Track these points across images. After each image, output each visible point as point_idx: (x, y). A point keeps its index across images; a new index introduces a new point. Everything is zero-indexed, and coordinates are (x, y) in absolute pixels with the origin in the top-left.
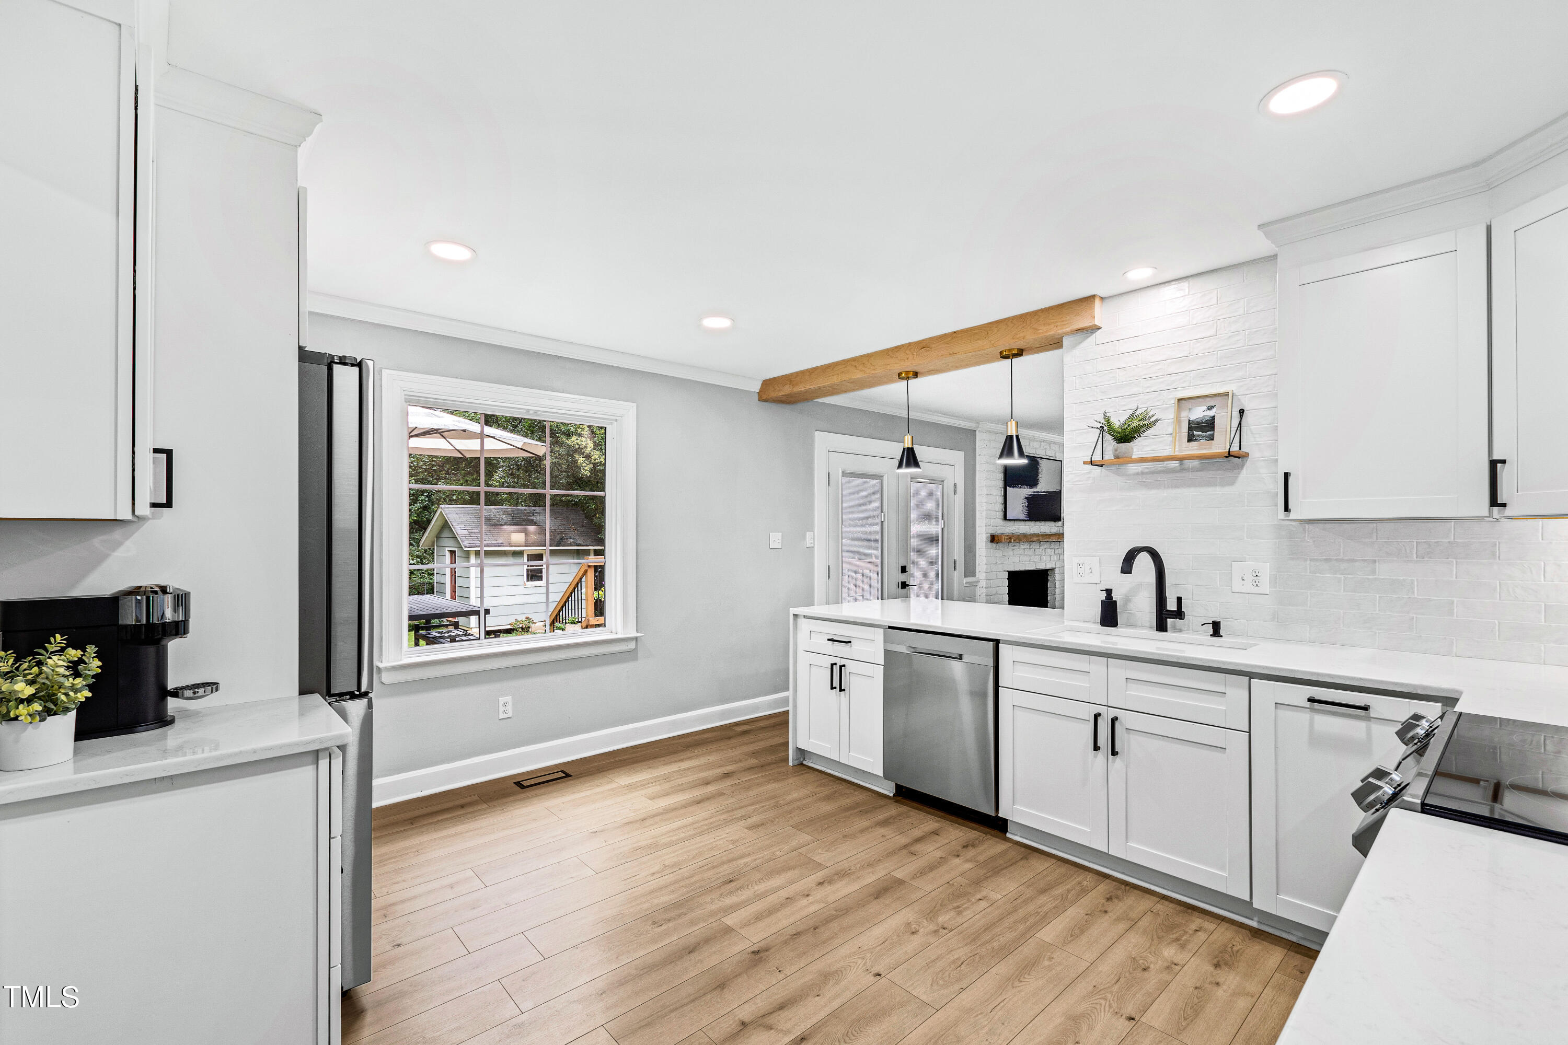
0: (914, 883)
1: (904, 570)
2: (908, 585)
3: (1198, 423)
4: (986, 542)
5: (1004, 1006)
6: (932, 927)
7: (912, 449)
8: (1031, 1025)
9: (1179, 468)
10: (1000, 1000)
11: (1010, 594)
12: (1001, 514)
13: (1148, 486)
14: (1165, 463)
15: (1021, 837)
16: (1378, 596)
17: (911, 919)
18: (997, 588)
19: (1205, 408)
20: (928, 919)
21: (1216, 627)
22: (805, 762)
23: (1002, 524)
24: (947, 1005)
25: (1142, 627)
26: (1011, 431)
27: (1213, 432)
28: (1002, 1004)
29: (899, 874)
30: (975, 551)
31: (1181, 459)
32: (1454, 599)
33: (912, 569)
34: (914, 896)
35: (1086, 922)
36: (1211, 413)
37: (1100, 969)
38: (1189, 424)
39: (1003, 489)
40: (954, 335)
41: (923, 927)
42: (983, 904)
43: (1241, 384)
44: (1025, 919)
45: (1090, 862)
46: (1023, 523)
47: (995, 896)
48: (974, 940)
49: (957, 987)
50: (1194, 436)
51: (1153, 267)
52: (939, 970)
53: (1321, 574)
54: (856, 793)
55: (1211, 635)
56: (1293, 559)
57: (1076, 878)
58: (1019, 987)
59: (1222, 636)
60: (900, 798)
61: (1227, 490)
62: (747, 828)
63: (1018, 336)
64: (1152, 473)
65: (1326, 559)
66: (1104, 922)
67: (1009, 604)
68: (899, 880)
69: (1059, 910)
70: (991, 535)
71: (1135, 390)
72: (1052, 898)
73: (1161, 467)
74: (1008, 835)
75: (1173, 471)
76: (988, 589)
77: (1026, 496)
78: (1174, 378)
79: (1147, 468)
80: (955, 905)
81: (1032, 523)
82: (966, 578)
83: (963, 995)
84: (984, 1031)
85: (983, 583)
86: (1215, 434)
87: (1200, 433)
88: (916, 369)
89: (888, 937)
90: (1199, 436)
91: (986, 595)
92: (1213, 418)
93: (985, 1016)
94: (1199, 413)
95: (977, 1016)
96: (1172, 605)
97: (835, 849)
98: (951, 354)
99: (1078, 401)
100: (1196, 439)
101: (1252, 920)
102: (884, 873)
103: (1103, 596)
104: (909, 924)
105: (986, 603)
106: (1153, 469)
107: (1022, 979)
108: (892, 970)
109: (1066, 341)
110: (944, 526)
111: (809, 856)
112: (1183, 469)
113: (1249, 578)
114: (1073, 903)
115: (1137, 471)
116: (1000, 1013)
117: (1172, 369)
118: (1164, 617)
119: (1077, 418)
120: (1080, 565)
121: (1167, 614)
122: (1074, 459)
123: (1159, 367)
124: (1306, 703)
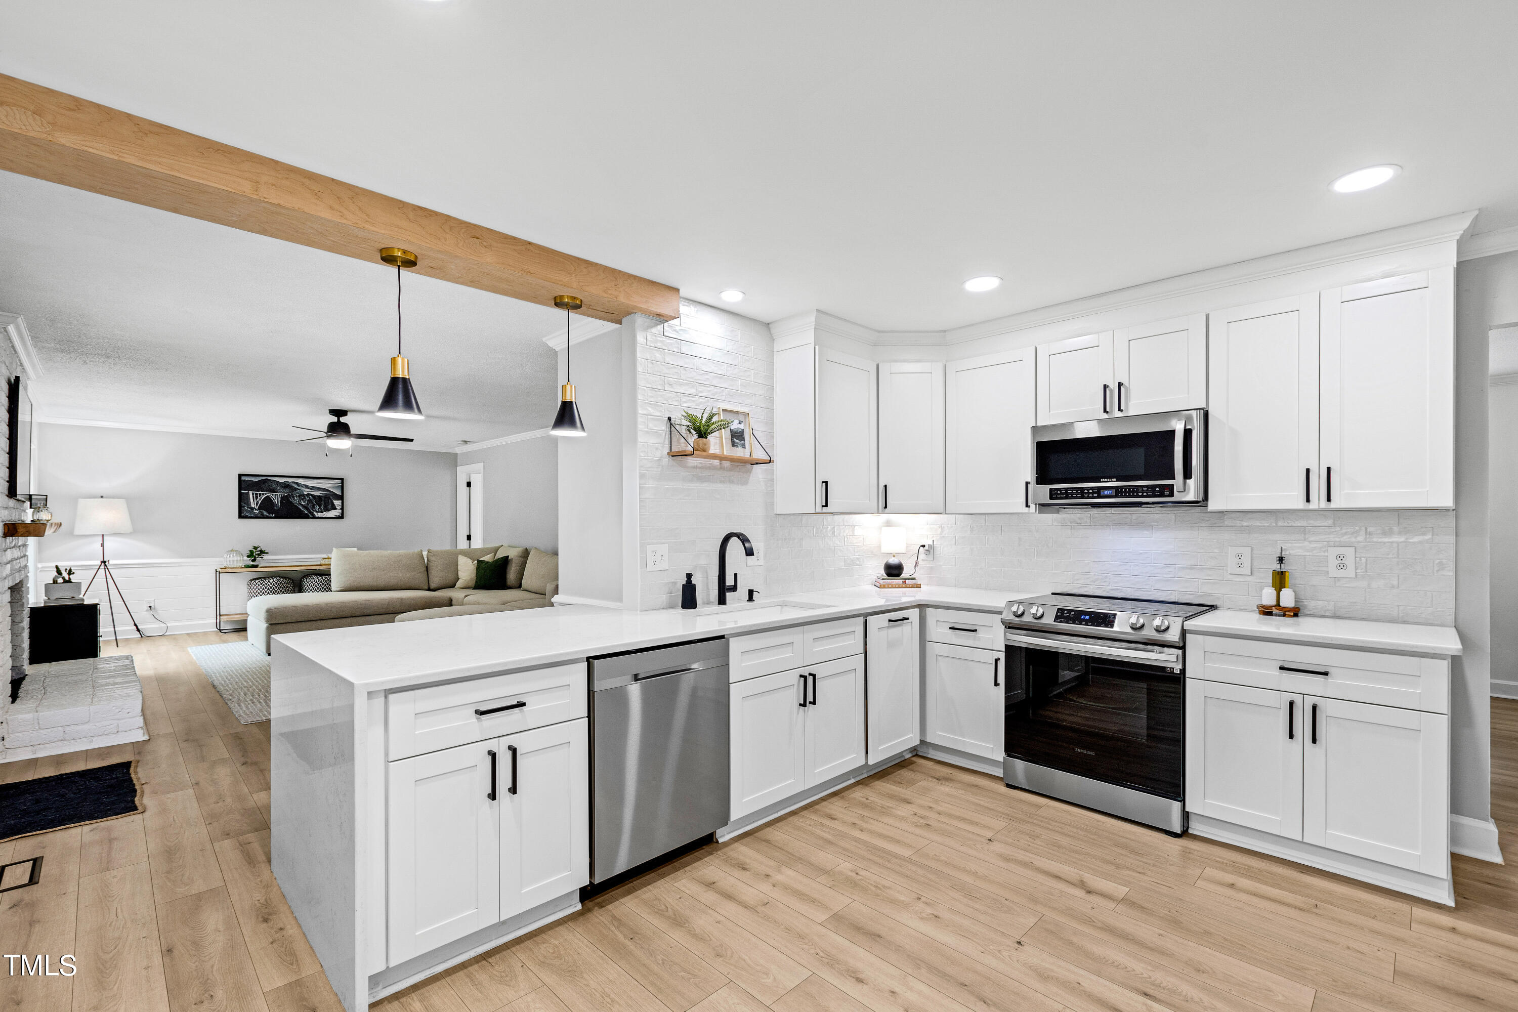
3: (736, 432)
9: (719, 466)
13: (701, 479)
16: (802, 560)
19: (737, 421)
21: (751, 594)
25: (709, 603)
26: (569, 398)
27: (742, 442)
32: (824, 558)
36: (742, 426)
38: (731, 432)
43: (752, 409)
50: (735, 442)
53: (783, 548)
55: (747, 601)
56: (771, 539)
59: (754, 601)
61: (744, 488)
65: (784, 537)
71: (692, 391)
73: (709, 463)
74: (720, 841)
75: (713, 468)
78: (716, 390)
86: (744, 444)
87: (737, 440)
90: (737, 443)
92: (742, 431)
94: (735, 424)
96: (730, 582)
99: (649, 386)
100: (735, 445)
103: (684, 581)
106: (704, 464)
109: (640, 319)
112: (721, 468)
115: (693, 464)
117: (715, 382)
118: (724, 591)
119: (648, 403)
120: (654, 552)
121: (727, 589)
122: (646, 444)
123: (707, 377)
124: (886, 624)
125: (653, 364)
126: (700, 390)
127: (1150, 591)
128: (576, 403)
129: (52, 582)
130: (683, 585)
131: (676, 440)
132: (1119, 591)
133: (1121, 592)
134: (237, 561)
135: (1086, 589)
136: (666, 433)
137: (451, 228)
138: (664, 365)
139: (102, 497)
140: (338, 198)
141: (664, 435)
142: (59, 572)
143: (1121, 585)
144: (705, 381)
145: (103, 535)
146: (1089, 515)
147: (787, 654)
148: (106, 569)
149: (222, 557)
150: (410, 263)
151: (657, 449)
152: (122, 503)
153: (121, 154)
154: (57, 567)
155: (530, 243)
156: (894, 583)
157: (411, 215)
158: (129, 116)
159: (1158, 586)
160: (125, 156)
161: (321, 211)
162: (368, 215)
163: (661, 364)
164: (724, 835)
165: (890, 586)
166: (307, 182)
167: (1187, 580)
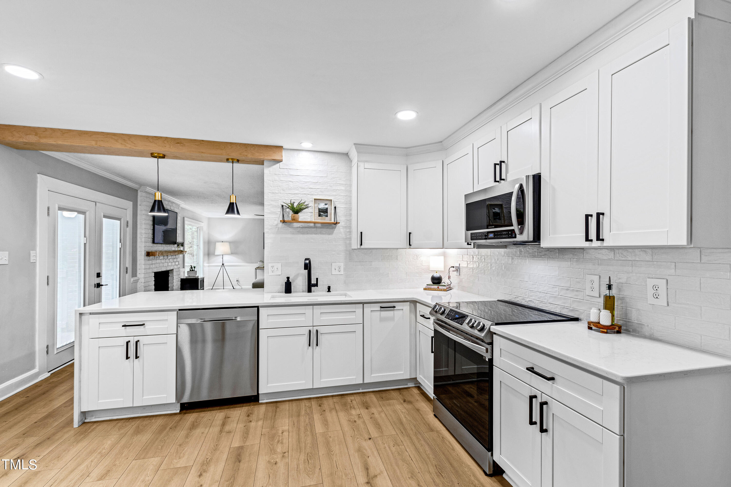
0: (248, 443)
1: (99, 275)
2: (102, 285)
3: (322, 210)
4: (144, 256)
5: (338, 463)
6: (280, 456)
7: (161, 201)
8: (352, 463)
9: (313, 227)
10: (335, 462)
11: (155, 285)
12: (151, 240)
13: (299, 233)
14: (309, 224)
15: (267, 399)
16: (372, 273)
17: (268, 459)
18: (149, 283)
19: (324, 204)
20: (274, 454)
21: (329, 288)
22: (86, 421)
23: (152, 246)
24: (323, 479)
25: (299, 292)
26: (233, 200)
27: (327, 214)
28: (337, 463)
29: (236, 444)
30: (137, 262)
31: (315, 223)
32: (389, 272)
33: (103, 275)
34: (256, 448)
35: (324, 417)
36: (326, 206)
37: (346, 430)
38: (319, 210)
39: (152, 226)
40: (202, 142)
41: (276, 459)
42: (286, 434)
43: (335, 197)
44: (306, 430)
45: (301, 396)
46: (160, 245)
47: (286, 428)
48: (300, 449)
49: (317, 470)
50: (321, 214)
51: (312, 143)
52: (304, 469)
53: (358, 266)
54: (153, 421)
56: (350, 262)
57: (302, 405)
58: (334, 453)
59: (331, 292)
60: (184, 411)
61: (330, 236)
62: (98, 480)
63: (243, 154)
64: (303, 228)
65: (359, 261)
66: (328, 414)
67: (155, 291)
68: (239, 447)
69: (311, 419)
70: (147, 252)
71: (297, 192)
72: (304, 417)
73: (307, 225)
74: (260, 402)
75: (311, 227)
76: (145, 283)
77: (163, 230)
78: (312, 190)
79: (301, 225)
80: (276, 441)
81: (164, 245)
82: (133, 278)
83: (323, 471)
84: (344, 477)
85: (142, 280)
86: (328, 215)
87: (323, 214)
88: (164, 153)
89: (268, 473)
90: (322, 215)
91: (144, 287)
92: (327, 208)
93: (338, 471)
94: (322, 206)
95: (336, 474)
96: (313, 281)
97: (184, 454)
98: (199, 152)
99: (272, 192)
100: (321, 216)
101: (360, 390)
102: (227, 449)
103: (286, 280)
104: (269, 462)
105: (144, 291)
106: (304, 226)
107: (332, 450)
108: (287, 484)
109: (265, 163)
110: (121, 246)
111: (172, 467)
113: (337, 269)
114: (312, 413)
115: (297, 226)
116: (340, 467)
117: (311, 187)
118: (310, 287)
119: (271, 200)
120: (272, 267)
121: (312, 285)
122: (269, 218)
123: (306, 184)
124: (379, 309)
125: (273, 182)
126: (301, 191)
127: (547, 304)
128: (236, 203)
129: (189, 270)
130: (285, 282)
131: (287, 215)
132: (532, 302)
133: (533, 303)
134: (262, 265)
135: (518, 299)
136: (281, 213)
137: (168, 142)
138: (280, 182)
139: (222, 242)
140: (124, 140)
141: (279, 213)
142: (192, 268)
143: (533, 298)
144: (305, 186)
145: (223, 255)
146: (519, 250)
147: (301, 319)
148: (224, 267)
149: (258, 263)
150: (164, 157)
151: (275, 220)
152: (228, 244)
153: (57, 142)
154: (191, 265)
155: (203, 141)
156: (432, 288)
157: (151, 140)
158: (59, 129)
159: (551, 301)
160: (58, 142)
161: (118, 146)
162: (135, 144)
163: (278, 182)
164: (264, 400)
165: (429, 289)
166: (113, 137)
167: (565, 298)
